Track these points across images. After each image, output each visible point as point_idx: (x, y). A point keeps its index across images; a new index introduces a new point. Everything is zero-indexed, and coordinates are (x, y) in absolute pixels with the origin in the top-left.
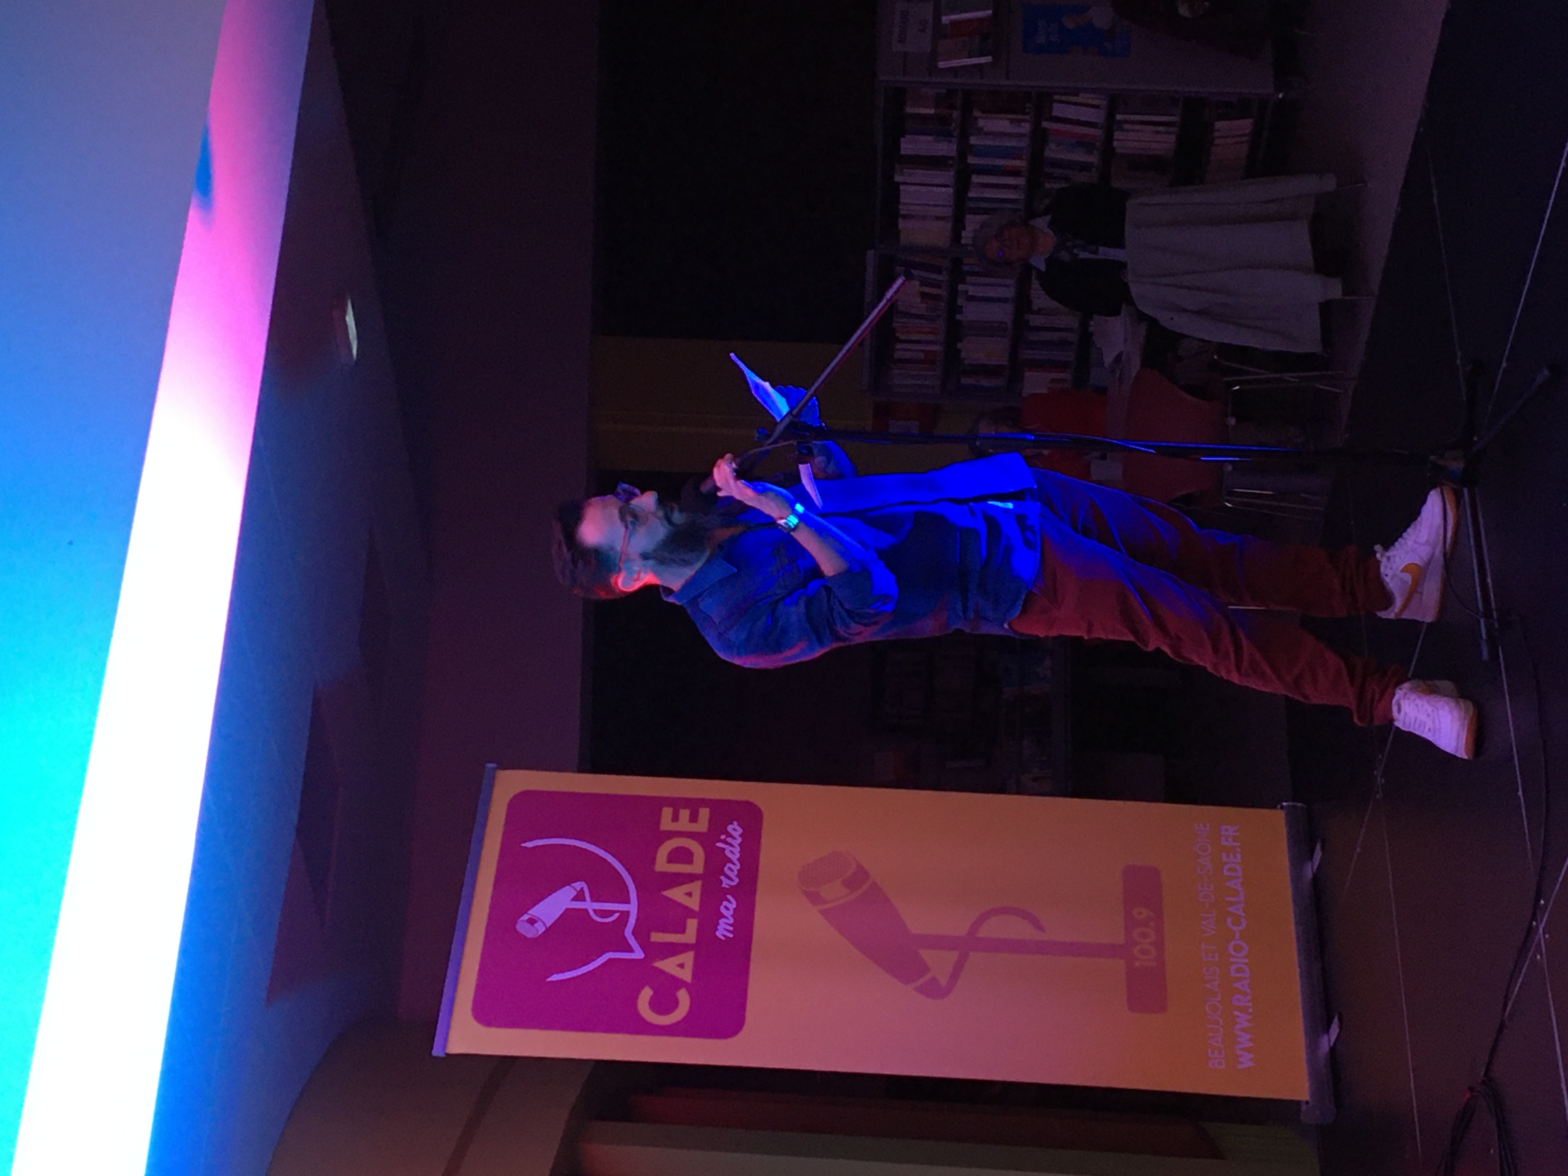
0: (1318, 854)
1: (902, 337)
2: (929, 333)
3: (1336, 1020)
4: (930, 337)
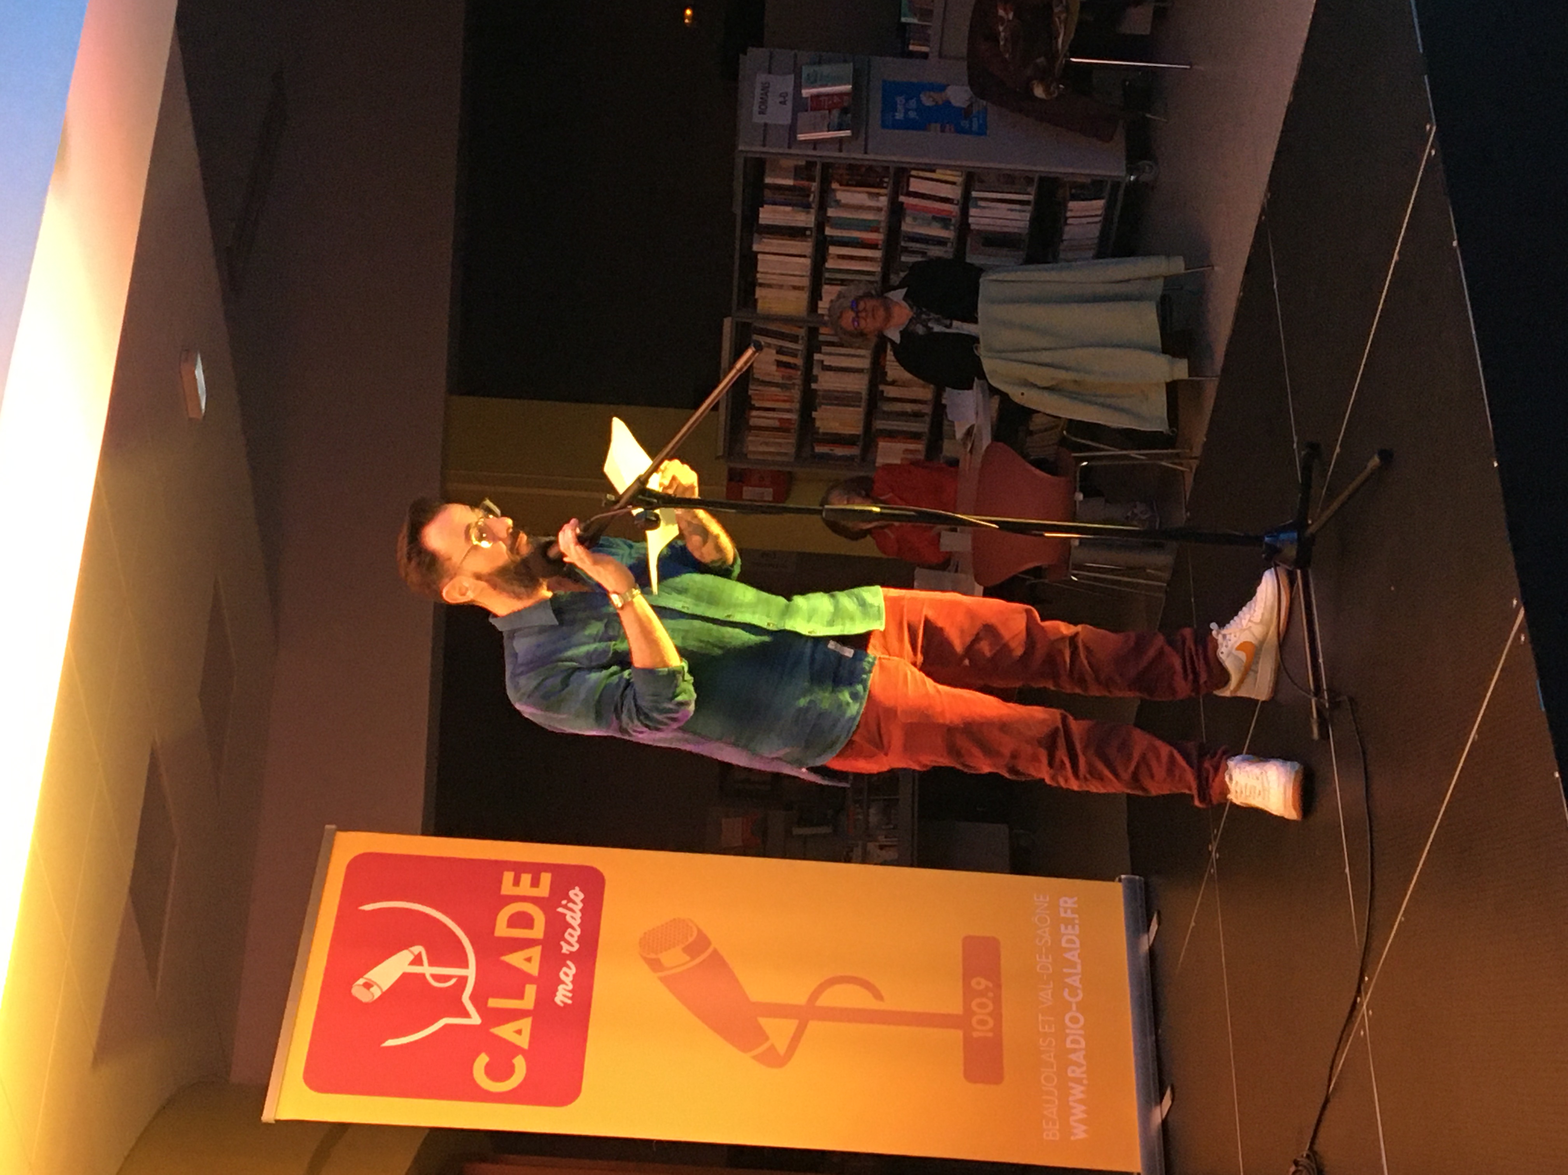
0: (1154, 927)
1: (757, 405)
2: (784, 401)
3: (1168, 1093)
4: (787, 406)
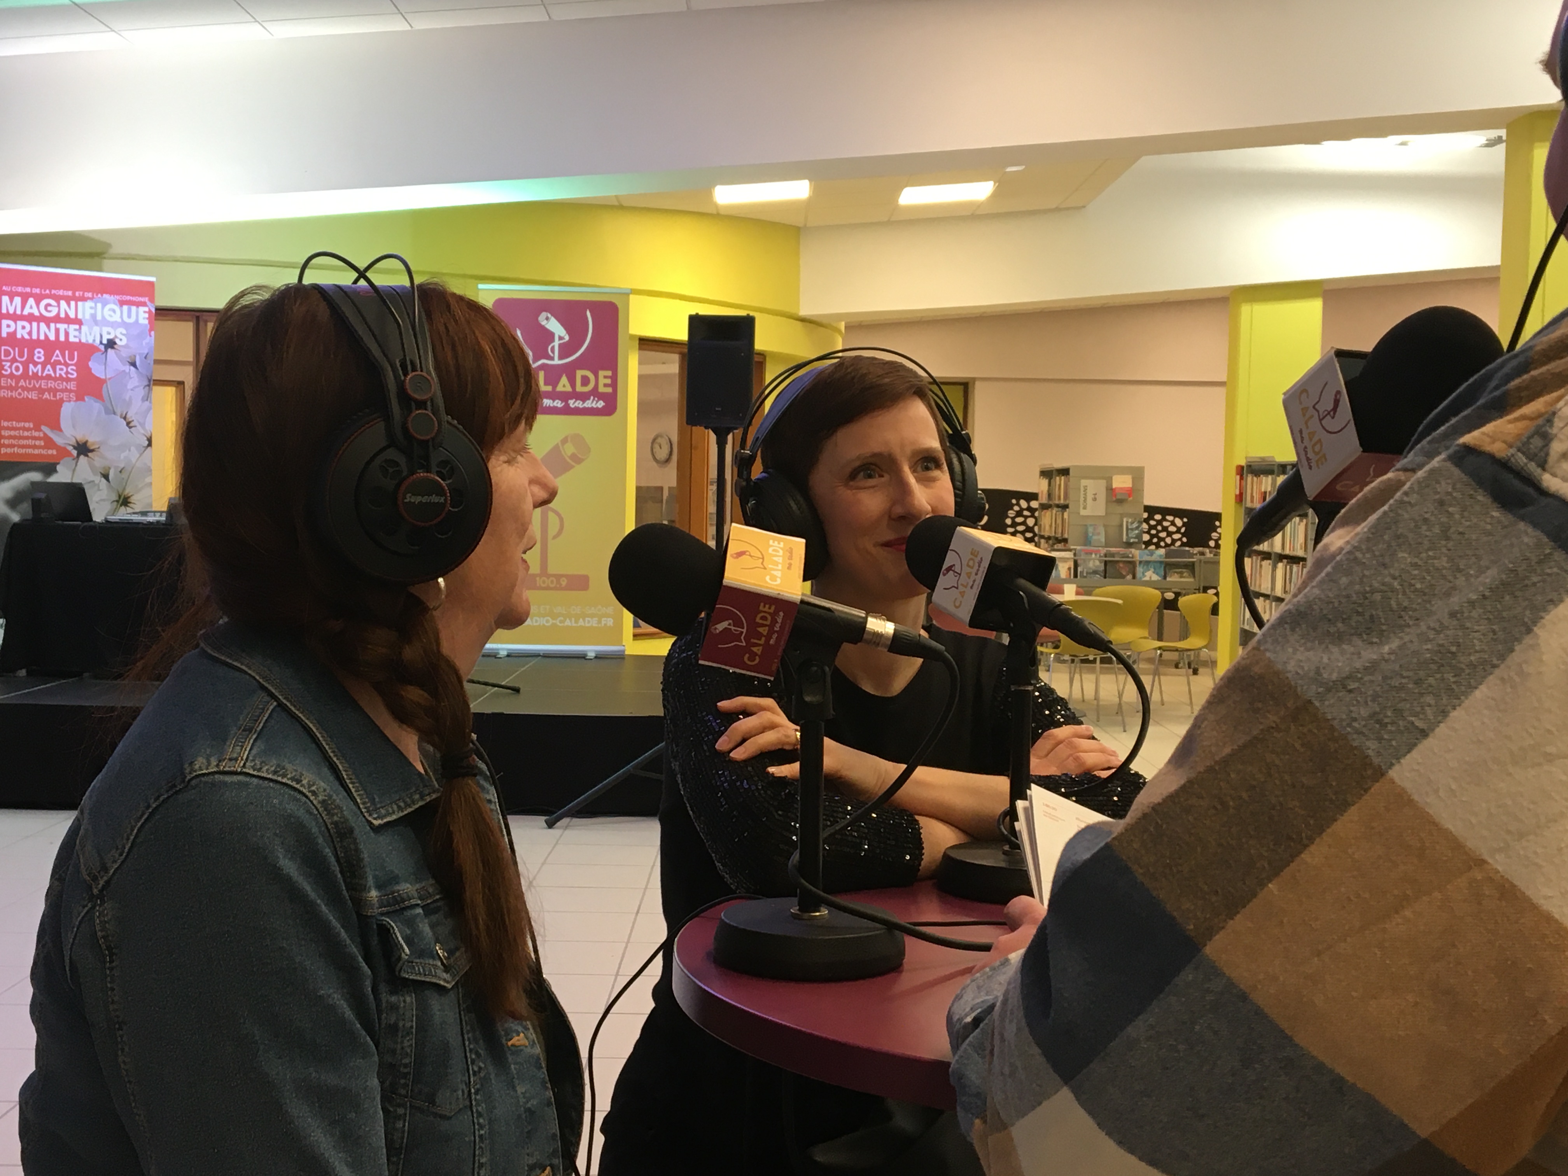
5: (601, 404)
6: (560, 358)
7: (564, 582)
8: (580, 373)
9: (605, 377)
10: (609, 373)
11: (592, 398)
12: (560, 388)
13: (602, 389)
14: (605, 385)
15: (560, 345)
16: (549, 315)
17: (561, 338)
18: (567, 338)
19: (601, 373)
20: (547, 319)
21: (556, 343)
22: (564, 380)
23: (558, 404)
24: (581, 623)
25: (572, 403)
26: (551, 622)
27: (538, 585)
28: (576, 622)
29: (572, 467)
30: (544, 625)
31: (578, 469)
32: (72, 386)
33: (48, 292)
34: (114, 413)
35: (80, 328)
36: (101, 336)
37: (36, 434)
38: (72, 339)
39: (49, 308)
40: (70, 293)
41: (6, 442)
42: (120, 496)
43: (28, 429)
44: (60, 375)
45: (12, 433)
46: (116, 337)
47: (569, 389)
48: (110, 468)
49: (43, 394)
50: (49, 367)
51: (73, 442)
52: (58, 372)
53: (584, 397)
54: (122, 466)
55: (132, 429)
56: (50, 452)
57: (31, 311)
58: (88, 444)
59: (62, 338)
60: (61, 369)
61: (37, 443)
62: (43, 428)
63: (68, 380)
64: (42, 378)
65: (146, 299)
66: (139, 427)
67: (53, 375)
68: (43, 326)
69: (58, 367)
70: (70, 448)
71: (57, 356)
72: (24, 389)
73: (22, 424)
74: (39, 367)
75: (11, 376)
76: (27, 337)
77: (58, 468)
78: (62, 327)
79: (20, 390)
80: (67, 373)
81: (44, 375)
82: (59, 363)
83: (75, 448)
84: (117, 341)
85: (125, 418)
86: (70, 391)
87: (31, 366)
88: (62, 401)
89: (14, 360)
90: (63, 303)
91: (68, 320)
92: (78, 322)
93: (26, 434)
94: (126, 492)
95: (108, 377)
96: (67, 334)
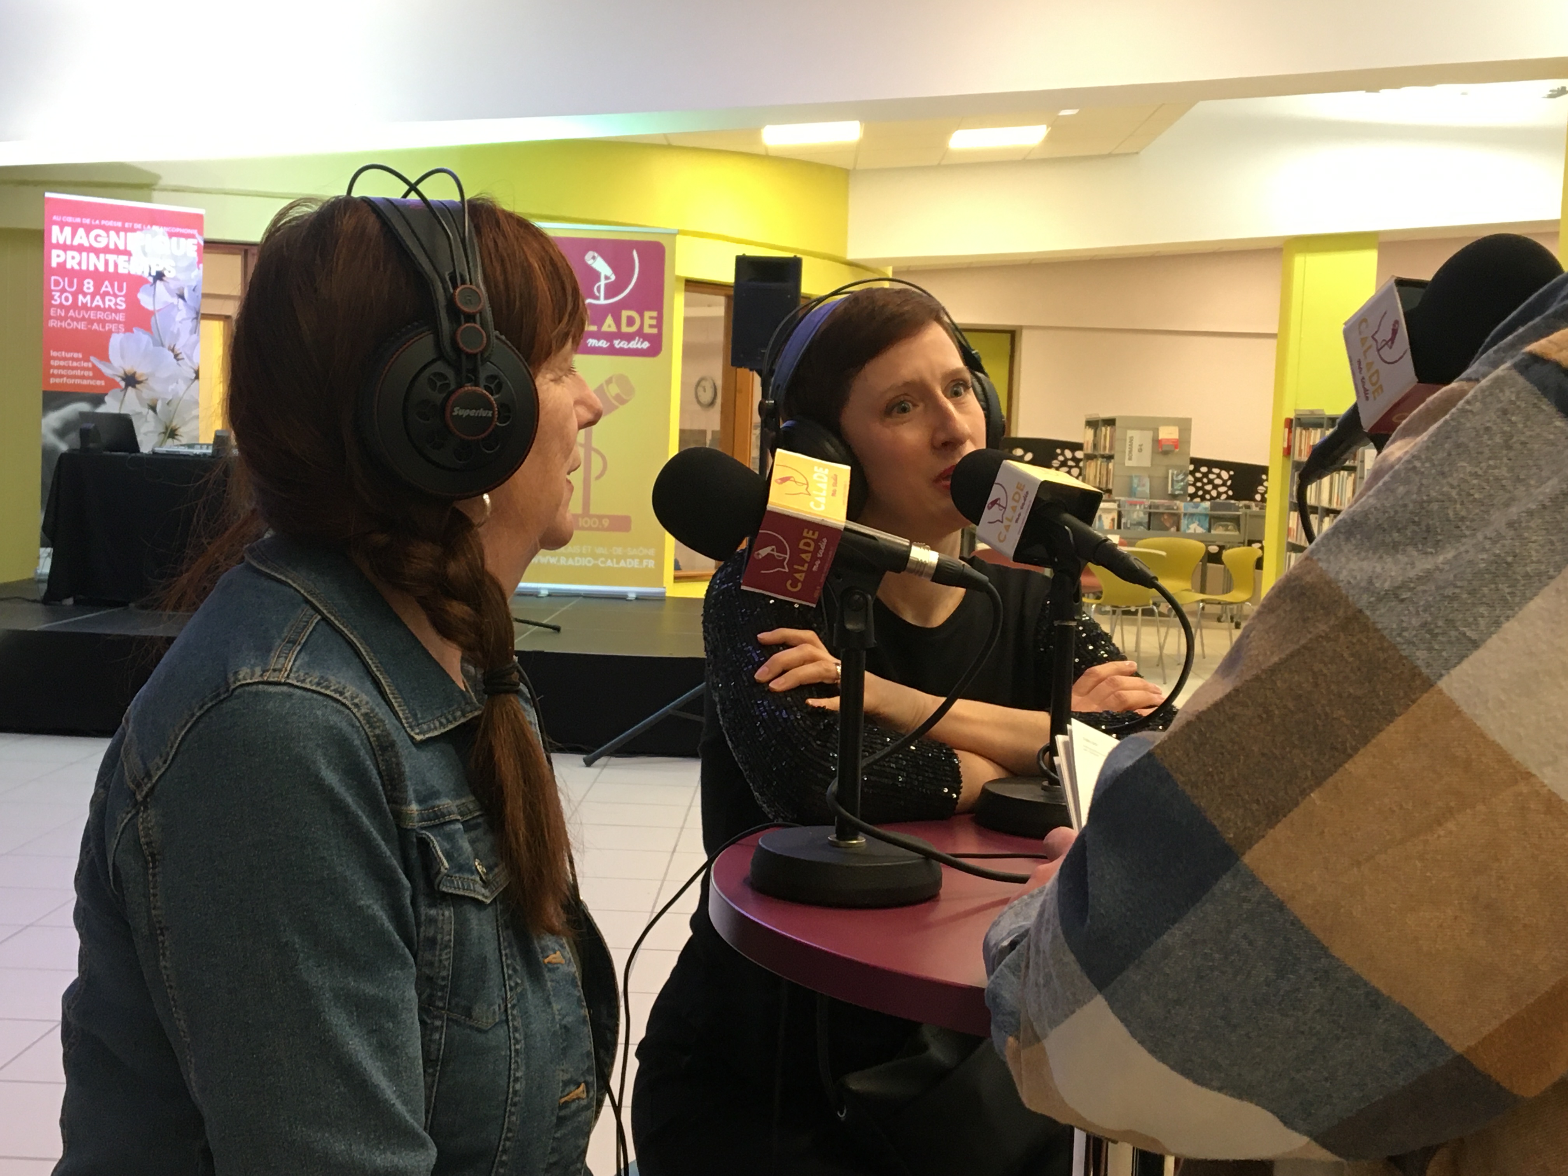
5: (646, 345)
6: (606, 298)
7: (606, 522)
8: (625, 314)
9: (651, 318)
10: (655, 314)
11: (637, 338)
12: (605, 328)
13: (647, 330)
14: (651, 326)
15: (606, 285)
16: (596, 255)
17: (607, 278)
18: (613, 278)
19: (647, 314)
20: (594, 258)
21: (602, 283)
22: (609, 320)
23: (603, 344)
24: (622, 564)
25: (617, 344)
26: (593, 562)
27: (580, 524)
28: (618, 563)
29: (616, 407)
30: (586, 566)
31: (622, 408)
32: (121, 317)
33: (97, 222)
34: (163, 345)
35: (129, 260)
36: (150, 268)
37: (85, 364)
38: (121, 270)
39: (99, 239)
40: (119, 224)
41: (56, 372)
42: (167, 428)
43: (77, 360)
44: (110, 306)
45: (62, 363)
46: (165, 269)
47: (613, 329)
48: (157, 400)
49: (92, 325)
50: (98, 298)
51: (121, 373)
52: (107, 303)
53: (629, 337)
54: (170, 398)
55: (180, 362)
56: (98, 383)
57: (81, 241)
58: (137, 376)
59: (111, 269)
60: (110, 300)
61: (86, 373)
62: (92, 358)
63: (117, 311)
64: (91, 309)
65: (195, 232)
66: (186, 360)
67: (102, 306)
68: (92, 255)
69: (107, 298)
70: (118, 379)
71: (106, 287)
72: (73, 319)
73: (69, 355)
74: (88, 298)
75: (61, 306)
76: (77, 267)
77: (107, 399)
78: (111, 258)
79: (69, 321)
80: (116, 304)
81: (93, 305)
82: (107, 293)
83: (123, 379)
84: (166, 273)
85: (173, 350)
86: (119, 322)
87: (80, 297)
88: (110, 332)
89: (63, 291)
90: (112, 233)
91: (117, 251)
92: (127, 253)
93: (75, 364)
94: (174, 424)
95: (157, 308)
96: (116, 265)
